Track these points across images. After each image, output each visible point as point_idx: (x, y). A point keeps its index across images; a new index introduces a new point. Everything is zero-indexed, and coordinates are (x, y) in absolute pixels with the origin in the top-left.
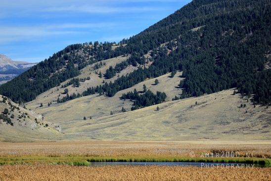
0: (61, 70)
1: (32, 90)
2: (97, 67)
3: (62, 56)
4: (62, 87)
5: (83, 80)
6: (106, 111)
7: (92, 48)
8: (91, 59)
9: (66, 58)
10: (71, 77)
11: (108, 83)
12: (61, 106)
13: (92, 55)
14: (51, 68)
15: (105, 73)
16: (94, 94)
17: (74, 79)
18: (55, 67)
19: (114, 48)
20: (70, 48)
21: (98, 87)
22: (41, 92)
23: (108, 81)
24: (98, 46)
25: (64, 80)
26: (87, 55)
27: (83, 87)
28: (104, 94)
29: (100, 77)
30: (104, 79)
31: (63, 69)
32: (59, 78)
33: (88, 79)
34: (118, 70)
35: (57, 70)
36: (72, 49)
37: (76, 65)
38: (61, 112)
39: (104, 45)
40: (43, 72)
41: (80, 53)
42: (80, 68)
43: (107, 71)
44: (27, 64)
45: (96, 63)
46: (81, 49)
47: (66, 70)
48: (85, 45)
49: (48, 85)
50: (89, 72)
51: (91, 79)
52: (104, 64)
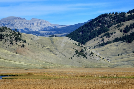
0: (97, 28)
1: (82, 39)
2: (119, 26)
3: (98, 20)
4: (100, 37)
5: (112, 34)
6: (129, 50)
7: (114, 16)
8: (114, 22)
9: (100, 21)
10: (104, 32)
11: (127, 35)
12: (101, 48)
13: (114, 20)
14: (91, 27)
15: (124, 29)
16: (119, 41)
17: (106, 33)
18: (94, 27)
19: (127, 15)
20: (102, 16)
21: (121, 37)
22: (88, 40)
23: (126, 34)
24: (117, 15)
25: (100, 34)
26: (111, 19)
27: (112, 38)
28: (125, 41)
29: (121, 32)
30: (124, 33)
31: (98, 28)
32: (97, 33)
33: (115, 33)
34: (131, 28)
35: (95, 28)
36: (103, 17)
37: (106, 26)
38: (103, 51)
39: (121, 14)
40: (87, 29)
41: (108, 18)
42: (108, 27)
43: (125, 28)
44: (59, 26)
45: (118, 24)
46: (108, 16)
47: (100, 28)
48: (110, 14)
49: (91, 36)
50: (114, 29)
51: (116, 33)
52: (123, 25)
